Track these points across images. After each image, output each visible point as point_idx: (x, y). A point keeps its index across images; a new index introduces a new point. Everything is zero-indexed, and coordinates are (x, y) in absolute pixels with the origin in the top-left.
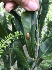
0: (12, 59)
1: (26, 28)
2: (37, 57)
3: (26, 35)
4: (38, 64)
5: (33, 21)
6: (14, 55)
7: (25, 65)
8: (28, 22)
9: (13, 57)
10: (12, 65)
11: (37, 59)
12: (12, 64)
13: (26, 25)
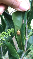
0: (3, 50)
1: (17, 26)
2: (26, 49)
3: (17, 32)
4: (27, 54)
5: (23, 21)
6: (5, 46)
7: (16, 56)
8: (18, 20)
9: (4, 48)
10: (3, 56)
11: (26, 51)
12: (3, 54)
13: (17, 23)
